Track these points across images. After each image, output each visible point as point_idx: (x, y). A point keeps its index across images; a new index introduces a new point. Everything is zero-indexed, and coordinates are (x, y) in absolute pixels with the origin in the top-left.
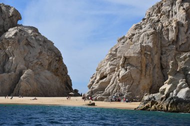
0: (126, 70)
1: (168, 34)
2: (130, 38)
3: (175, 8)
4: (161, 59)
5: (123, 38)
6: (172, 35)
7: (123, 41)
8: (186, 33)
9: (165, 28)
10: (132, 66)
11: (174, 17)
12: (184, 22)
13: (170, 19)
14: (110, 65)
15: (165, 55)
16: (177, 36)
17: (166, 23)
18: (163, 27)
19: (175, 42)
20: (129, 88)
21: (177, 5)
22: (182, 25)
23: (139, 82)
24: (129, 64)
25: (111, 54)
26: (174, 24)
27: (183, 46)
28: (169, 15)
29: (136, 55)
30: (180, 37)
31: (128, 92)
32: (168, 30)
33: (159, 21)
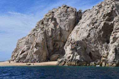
0: (37, 48)
1: (48, 33)
2: (33, 35)
3: (49, 22)
4: (47, 43)
5: (30, 34)
6: (50, 34)
7: (30, 36)
8: (55, 33)
9: (47, 31)
10: (40, 47)
11: (49, 26)
12: (54, 29)
13: (48, 27)
14: (26, 47)
15: (48, 42)
16: (52, 34)
17: (47, 29)
18: (46, 30)
19: (51, 36)
20: (38, 56)
21: (50, 22)
22: (53, 30)
23: (43, 54)
24: (38, 46)
25: (26, 42)
26: (50, 29)
27: (54, 38)
28: (47, 25)
29: (41, 42)
30: (53, 34)
31: (38, 58)
32: (48, 31)
33: (43, 28)
